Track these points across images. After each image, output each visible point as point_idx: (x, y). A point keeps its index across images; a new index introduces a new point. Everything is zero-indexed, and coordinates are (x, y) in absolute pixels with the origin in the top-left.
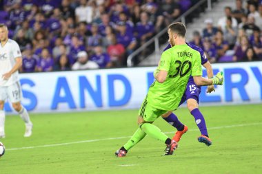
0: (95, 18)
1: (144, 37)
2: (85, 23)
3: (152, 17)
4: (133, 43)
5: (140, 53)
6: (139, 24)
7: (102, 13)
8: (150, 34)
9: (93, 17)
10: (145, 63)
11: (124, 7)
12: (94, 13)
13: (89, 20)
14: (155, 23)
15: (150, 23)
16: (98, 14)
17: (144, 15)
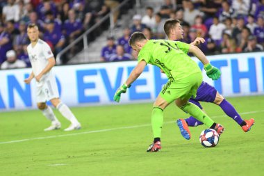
0: (23, 16)
1: (72, 35)
2: (12, 21)
3: (80, 14)
4: (62, 41)
5: (69, 51)
6: (67, 21)
7: (30, 11)
8: (78, 32)
9: (20, 15)
10: (74, 60)
11: (52, 5)
12: (22, 11)
13: (17, 18)
14: (83, 20)
15: (78, 20)
16: (26, 12)
17: (71, 12)
